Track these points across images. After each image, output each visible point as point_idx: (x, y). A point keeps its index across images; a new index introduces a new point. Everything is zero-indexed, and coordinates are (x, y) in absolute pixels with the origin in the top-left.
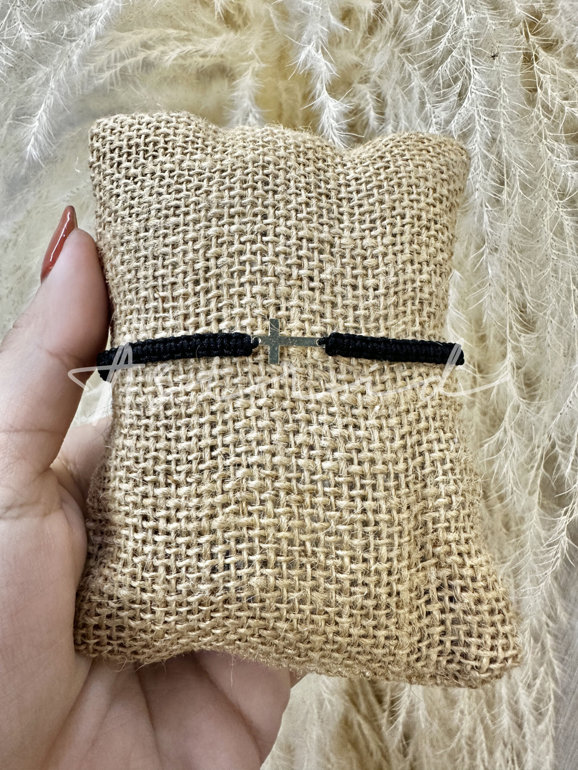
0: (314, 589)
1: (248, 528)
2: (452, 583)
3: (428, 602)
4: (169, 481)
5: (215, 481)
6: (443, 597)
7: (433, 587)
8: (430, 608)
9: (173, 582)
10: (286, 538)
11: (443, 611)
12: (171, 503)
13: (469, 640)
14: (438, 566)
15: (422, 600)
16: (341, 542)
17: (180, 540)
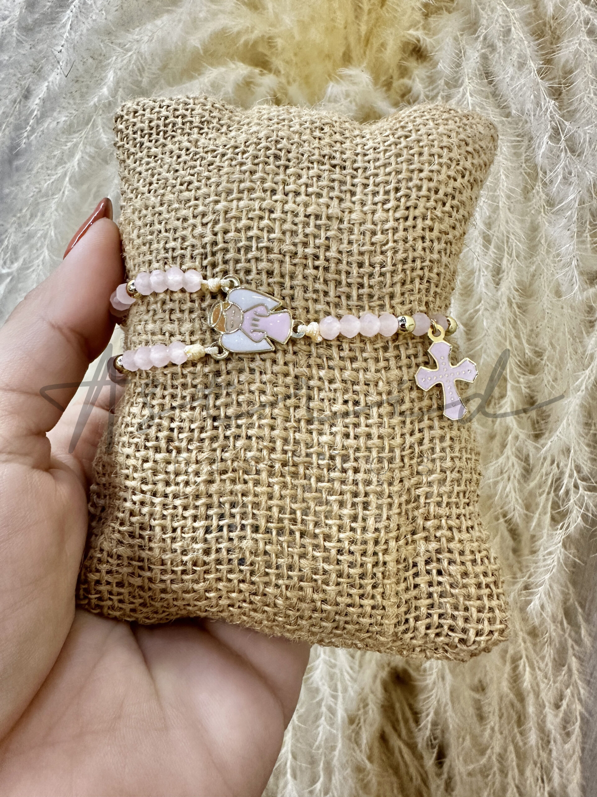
0: (303, 556)
1: (243, 495)
2: (440, 556)
3: (416, 575)
4: (171, 448)
5: (214, 450)
6: (431, 570)
7: (421, 561)
8: (418, 580)
9: (169, 541)
10: (278, 506)
11: (430, 584)
12: (171, 468)
13: (456, 613)
14: (426, 539)
15: (411, 572)
16: (330, 512)
17: (178, 502)
